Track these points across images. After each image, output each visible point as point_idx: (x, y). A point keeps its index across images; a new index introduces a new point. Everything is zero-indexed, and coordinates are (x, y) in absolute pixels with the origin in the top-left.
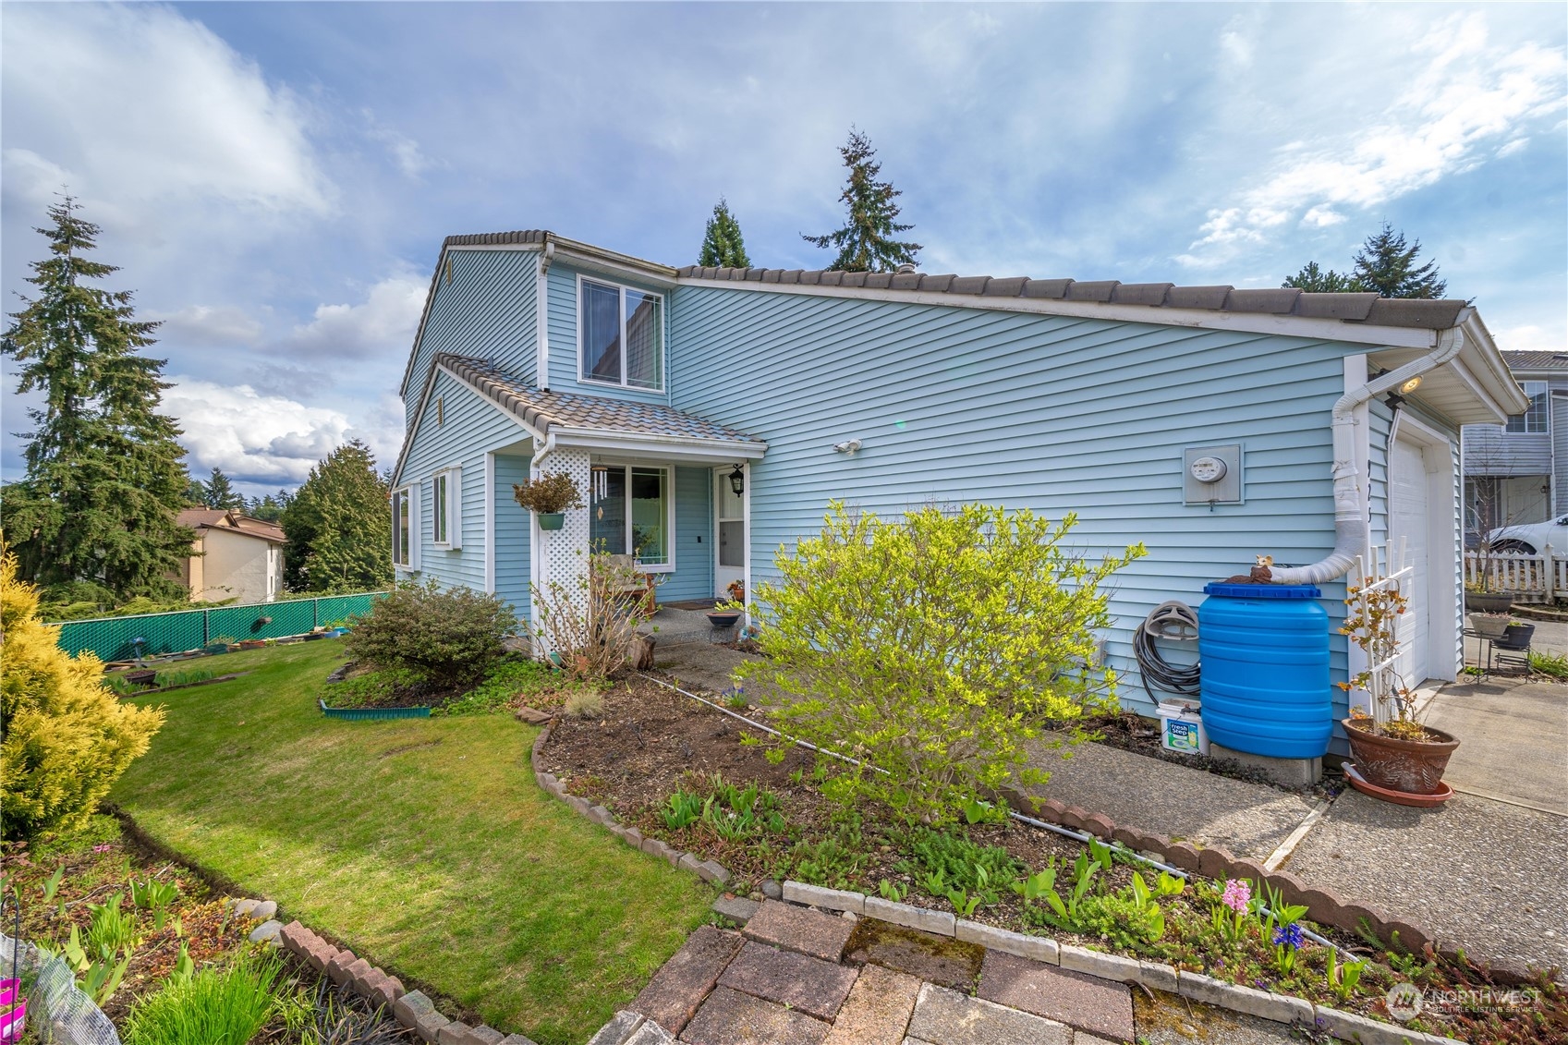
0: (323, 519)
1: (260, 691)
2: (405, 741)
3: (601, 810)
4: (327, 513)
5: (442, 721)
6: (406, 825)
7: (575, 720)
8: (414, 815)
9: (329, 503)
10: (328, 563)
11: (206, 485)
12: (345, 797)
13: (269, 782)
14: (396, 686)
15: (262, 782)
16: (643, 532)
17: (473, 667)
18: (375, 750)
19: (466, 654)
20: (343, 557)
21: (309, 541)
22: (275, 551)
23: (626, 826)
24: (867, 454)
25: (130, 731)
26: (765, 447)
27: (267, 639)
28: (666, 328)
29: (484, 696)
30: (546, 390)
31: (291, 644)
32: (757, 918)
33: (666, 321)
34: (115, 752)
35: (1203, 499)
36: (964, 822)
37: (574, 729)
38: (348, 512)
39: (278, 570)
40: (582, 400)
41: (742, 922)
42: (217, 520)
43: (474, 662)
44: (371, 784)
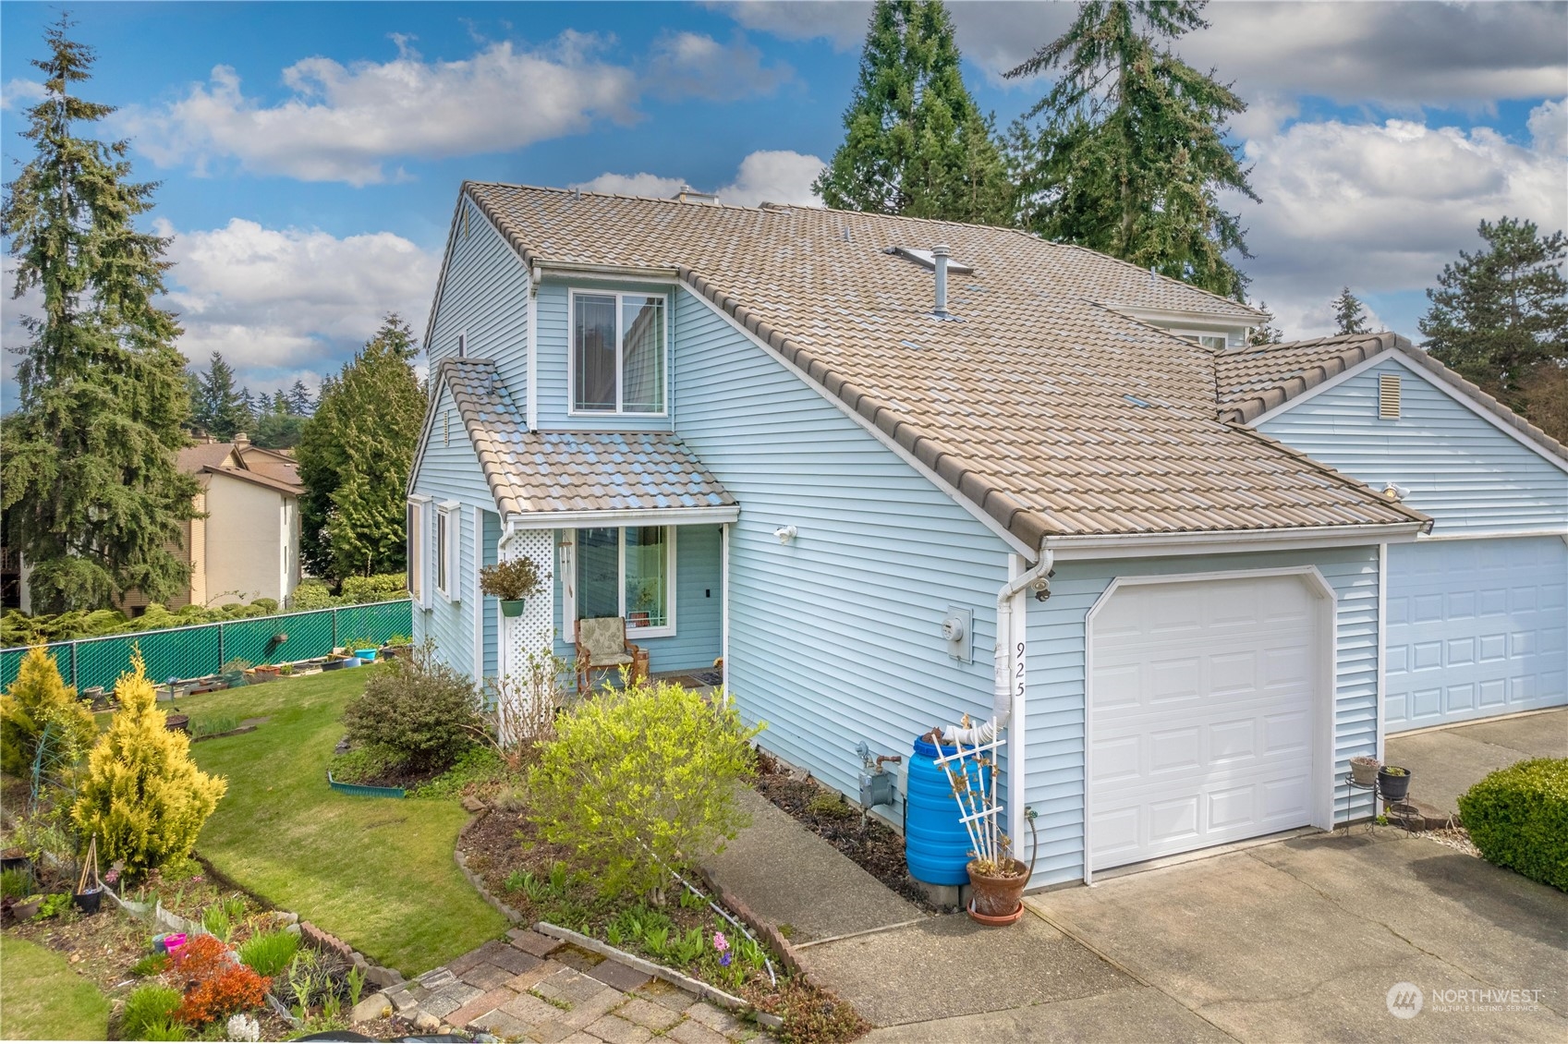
0: (347, 457)
1: (281, 753)
2: (381, 818)
3: (477, 878)
4: (352, 447)
5: (413, 802)
6: (371, 878)
7: (501, 811)
8: (376, 872)
9: (355, 432)
10: (354, 526)
11: (203, 379)
12: (339, 857)
13: (292, 843)
14: (386, 764)
15: (288, 842)
16: (640, 588)
17: (442, 753)
18: (360, 825)
19: (432, 743)
20: (373, 517)
21: (331, 491)
22: (289, 508)
23: (485, 888)
24: (802, 544)
25: (206, 795)
26: (736, 511)
27: (284, 664)
28: (670, 335)
29: (446, 783)
30: (534, 433)
31: (309, 672)
32: (520, 938)
33: (670, 327)
34: (199, 811)
35: (955, 654)
36: (679, 906)
37: (497, 820)
38: (379, 446)
39: (293, 536)
40: (568, 444)
41: (513, 939)
42: (223, 459)
43: (444, 748)
44: (355, 850)
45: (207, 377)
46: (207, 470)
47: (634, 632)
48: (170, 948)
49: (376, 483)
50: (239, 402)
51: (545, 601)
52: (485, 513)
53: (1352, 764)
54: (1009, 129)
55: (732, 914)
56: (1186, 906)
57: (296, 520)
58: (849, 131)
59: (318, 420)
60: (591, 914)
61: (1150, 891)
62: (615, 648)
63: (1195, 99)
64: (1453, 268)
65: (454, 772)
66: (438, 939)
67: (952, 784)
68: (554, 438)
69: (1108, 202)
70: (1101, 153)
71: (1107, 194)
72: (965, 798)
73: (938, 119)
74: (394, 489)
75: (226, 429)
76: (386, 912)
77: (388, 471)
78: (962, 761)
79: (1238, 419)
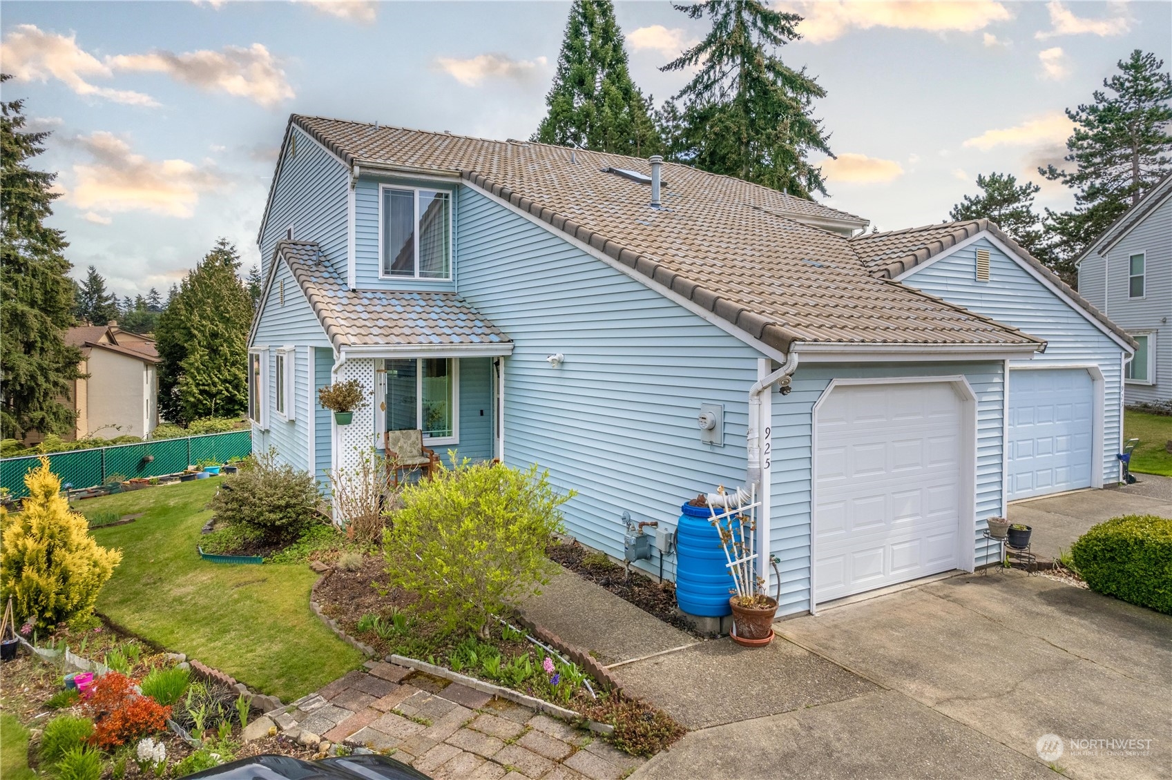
0: (192, 336)
1: (158, 535)
2: (246, 579)
3: (333, 622)
4: (196, 329)
5: (271, 567)
6: (243, 625)
7: (342, 571)
8: (247, 620)
9: (198, 318)
10: (197, 385)
11: (82, 286)
12: (214, 609)
13: (175, 600)
14: (244, 540)
15: (171, 600)
16: (432, 408)
17: (290, 529)
18: (230, 584)
19: (284, 521)
20: (211, 378)
21: (181, 361)
22: (150, 372)
23: (341, 629)
24: (567, 367)
25: (104, 563)
26: (511, 347)
27: (152, 477)
28: (454, 221)
29: (295, 552)
30: (354, 291)
31: (170, 483)
32: (377, 668)
33: (454, 215)
34: (99, 576)
35: (708, 439)
36: (501, 639)
37: (340, 578)
38: (215, 328)
39: (152, 392)
40: (380, 299)
41: (370, 669)
42: (99, 338)
43: (291, 526)
44: (228, 604)
45: (85, 284)
46: (87, 345)
47: (429, 441)
48: (79, 686)
49: (213, 355)
50: (110, 302)
51: (368, 414)
52: (317, 349)
53: (988, 522)
54: (663, 107)
55: (546, 644)
56: (892, 629)
57: (155, 380)
58: (550, 108)
59: (170, 310)
60: (434, 647)
61: (861, 618)
62: (415, 452)
63: (792, 88)
64: (960, 207)
65: (300, 543)
66: (307, 671)
67: (721, 536)
68: (369, 295)
69: (734, 156)
70: (728, 123)
71: (733, 151)
72: (730, 548)
73: (613, 100)
74: (226, 359)
75: (100, 318)
76: (260, 651)
77: (222, 346)
78: (729, 519)
79: (886, 276)
